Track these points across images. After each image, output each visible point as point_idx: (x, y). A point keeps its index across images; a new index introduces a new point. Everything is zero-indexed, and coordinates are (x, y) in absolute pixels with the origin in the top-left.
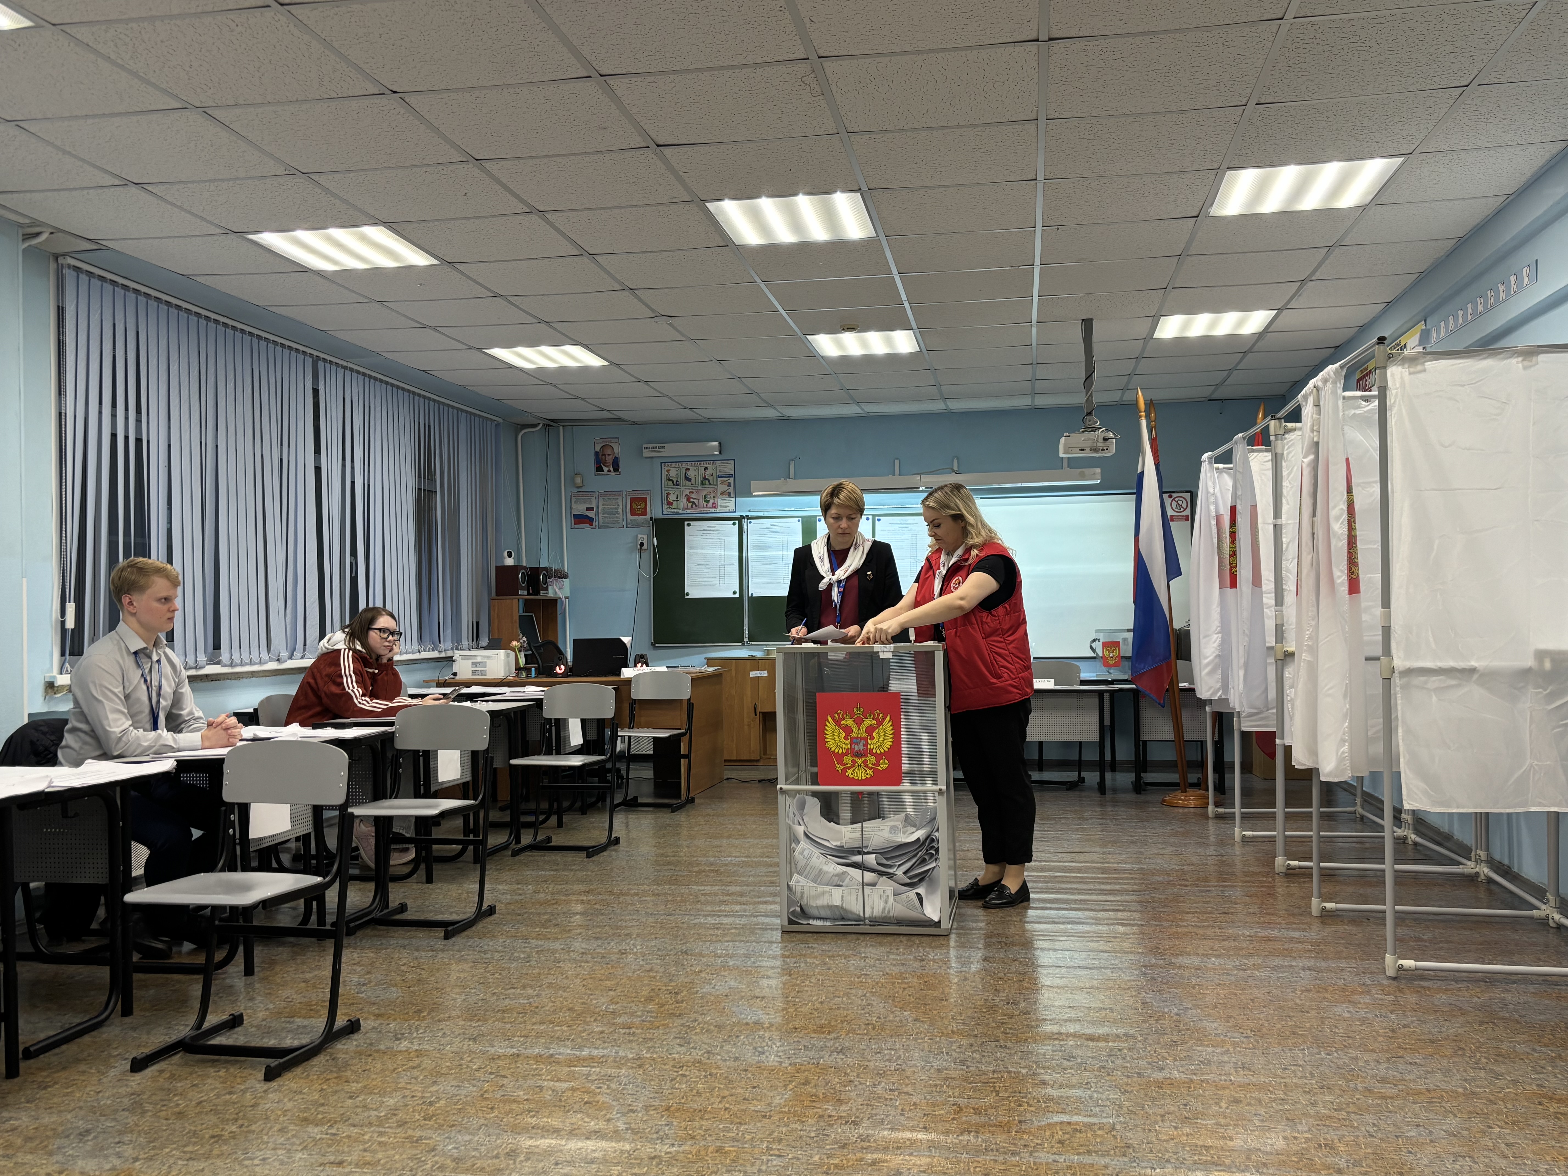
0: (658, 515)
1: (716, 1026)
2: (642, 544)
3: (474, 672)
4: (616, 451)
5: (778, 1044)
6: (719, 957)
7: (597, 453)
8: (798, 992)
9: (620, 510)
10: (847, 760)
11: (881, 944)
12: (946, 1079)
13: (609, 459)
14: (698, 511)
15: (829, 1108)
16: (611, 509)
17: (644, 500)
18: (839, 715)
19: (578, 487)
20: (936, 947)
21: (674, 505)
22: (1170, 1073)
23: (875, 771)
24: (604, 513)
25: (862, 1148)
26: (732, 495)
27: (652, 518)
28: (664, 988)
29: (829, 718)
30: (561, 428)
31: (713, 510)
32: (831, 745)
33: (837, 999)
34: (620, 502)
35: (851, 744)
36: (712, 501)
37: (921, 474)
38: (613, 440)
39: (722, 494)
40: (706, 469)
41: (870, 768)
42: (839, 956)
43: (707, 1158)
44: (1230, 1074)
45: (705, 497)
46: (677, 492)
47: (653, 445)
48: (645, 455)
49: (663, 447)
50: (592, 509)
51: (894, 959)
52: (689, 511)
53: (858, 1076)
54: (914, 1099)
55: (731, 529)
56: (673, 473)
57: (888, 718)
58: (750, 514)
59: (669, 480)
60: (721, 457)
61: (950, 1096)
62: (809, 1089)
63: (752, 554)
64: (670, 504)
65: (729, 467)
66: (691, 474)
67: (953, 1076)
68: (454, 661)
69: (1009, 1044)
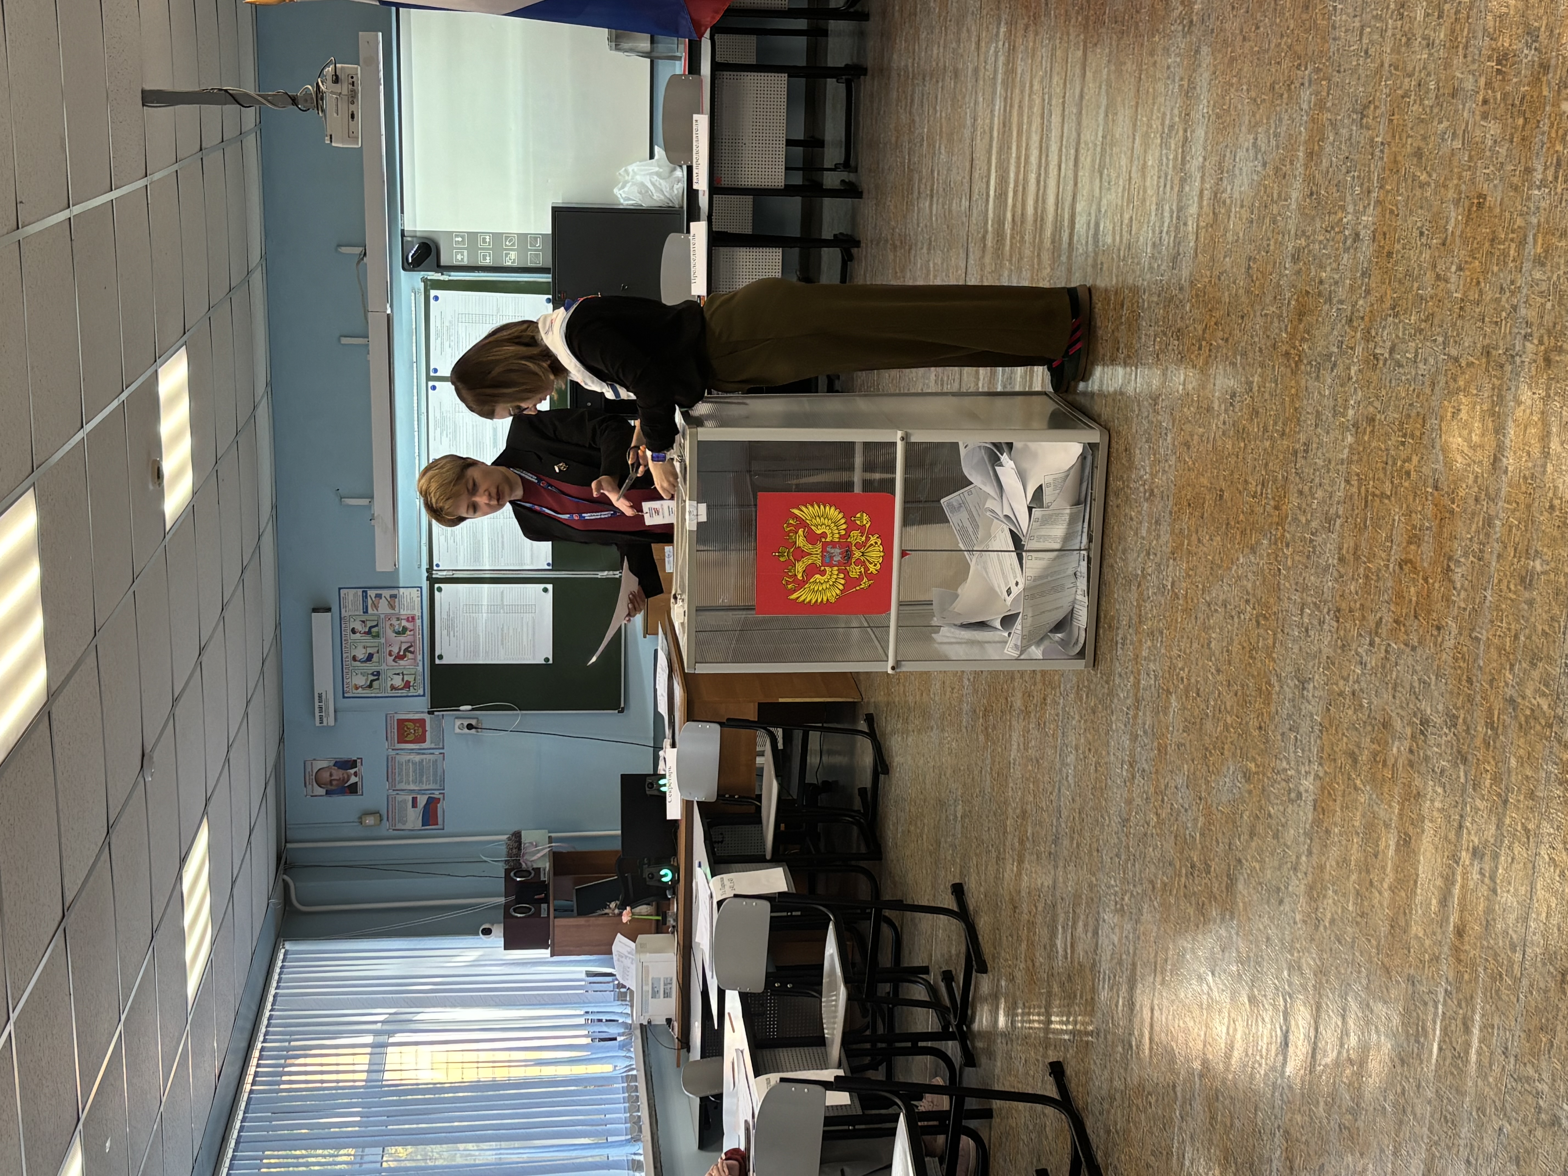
0: (424, 703)
1: (1251, 838)
2: (470, 727)
3: (667, 995)
4: (324, 764)
5: (1284, 764)
6: (1134, 777)
7: (328, 793)
8: (1198, 694)
9: (417, 758)
10: (855, 571)
11: (1121, 538)
12: (1357, 558)
13: (338, 774)
14: (418, 644)
15: (1397, 749)
16: (414, 771)
17: (401, 722)
18: (788, 583)
19: (381, 820)
20: (1130, 459)
21: (410, 678)
22: (1365, 227)
23: (871, 532)
24: (421, 782)
25: (1467, 731)
26: (394, 592)
27: (429, 713)
28: (1183, 880)
29: (794, 596)
30: (289, 846)
31: (418, 622)
32: (832, 595)
33: (1213, 645)
34: (403, 758)
35: (832, 566)
36: (404, 623)
37: (366, 312)
38: (309, 769)
39: (392, 607)
40: (353, 631)
41: (868, 539)
42: (1139, 606)
43: (1471, 955)
44: (1372, 140)
45: (398, 633)
46: (390, 674)
47: (317, 710)
48: (332, 722)
49: (320, 696)
50: (414, 800)
51: (1149, 531)
52: (420, 657)
53: (1346, 679)
54: (1388, 619)
55: (447, 594)
56: (361, 681)
57: (796, 511)
58: (425, 565)
59: (370, 686)
60: (335, 609)
61: (1387, 566)
62: (1364, 757)
63: (487, 564)
64: (407, 685)
65: (352, 598)
66: (361, 654)
67: (1352, 544)
68: (649, 1022)
69: (1302, 437)
